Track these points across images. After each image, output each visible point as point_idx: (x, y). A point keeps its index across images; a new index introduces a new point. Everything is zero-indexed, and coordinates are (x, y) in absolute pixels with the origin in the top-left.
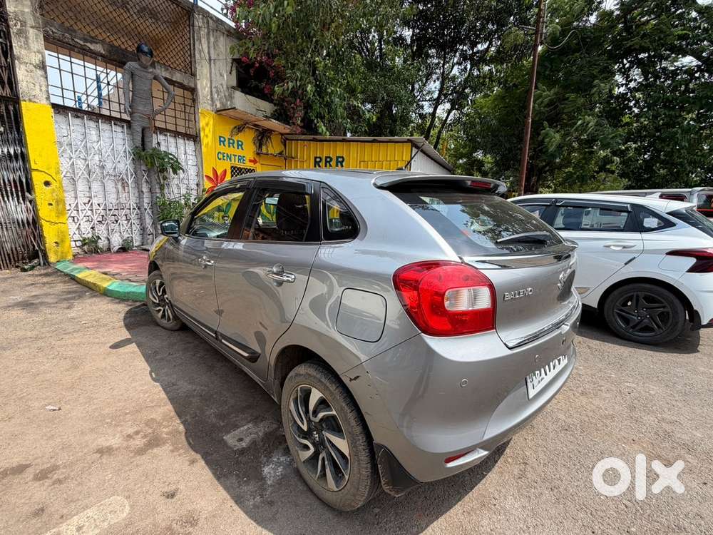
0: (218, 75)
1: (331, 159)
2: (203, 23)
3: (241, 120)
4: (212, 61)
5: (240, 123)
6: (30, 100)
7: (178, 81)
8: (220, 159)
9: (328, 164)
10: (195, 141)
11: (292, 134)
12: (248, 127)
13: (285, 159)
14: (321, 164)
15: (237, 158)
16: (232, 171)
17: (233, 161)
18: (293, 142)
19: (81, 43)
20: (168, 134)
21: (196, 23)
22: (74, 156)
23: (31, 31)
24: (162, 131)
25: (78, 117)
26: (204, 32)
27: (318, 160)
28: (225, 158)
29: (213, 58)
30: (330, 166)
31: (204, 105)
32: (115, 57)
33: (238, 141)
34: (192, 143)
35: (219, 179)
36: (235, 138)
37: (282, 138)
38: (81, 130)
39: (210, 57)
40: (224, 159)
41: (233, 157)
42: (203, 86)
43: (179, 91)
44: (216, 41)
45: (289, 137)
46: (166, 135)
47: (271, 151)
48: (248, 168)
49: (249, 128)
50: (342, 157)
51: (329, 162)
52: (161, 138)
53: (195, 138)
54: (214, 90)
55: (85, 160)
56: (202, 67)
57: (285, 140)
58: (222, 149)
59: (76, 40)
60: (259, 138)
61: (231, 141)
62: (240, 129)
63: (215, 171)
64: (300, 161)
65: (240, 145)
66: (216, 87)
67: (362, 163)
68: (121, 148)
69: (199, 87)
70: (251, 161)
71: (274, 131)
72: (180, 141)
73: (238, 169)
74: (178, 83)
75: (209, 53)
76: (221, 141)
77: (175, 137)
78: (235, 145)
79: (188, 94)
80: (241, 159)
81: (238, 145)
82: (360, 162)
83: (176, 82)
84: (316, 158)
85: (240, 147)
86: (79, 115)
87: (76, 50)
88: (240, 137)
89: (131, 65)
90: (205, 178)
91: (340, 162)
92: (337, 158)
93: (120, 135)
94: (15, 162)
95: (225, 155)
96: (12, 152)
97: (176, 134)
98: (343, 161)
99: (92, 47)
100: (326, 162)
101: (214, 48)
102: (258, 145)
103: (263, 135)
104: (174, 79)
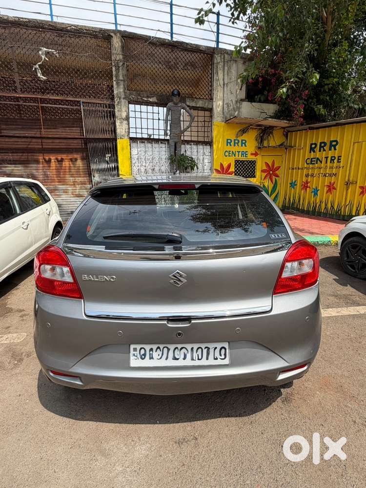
0: (229, 94)
1: (325, 144)
2: (221, 59)
3: (246, 123)
4: (225, 85)
5: (245, 126)
6: (121, 138)
7: (201, 106)
8: (227, 156)
9: (322, 149)
10: (210, 145)
11: (293, 126)
12: (251, 128)
13: (286, 149)
14: (315, 149)
15: (240, 153)
16: (236, 164)
17: (237, 157)
18: (294, 133)
19: (146, 99)
20: (192, 143)
21: (215, 61)
22: (139, 165)
23: (123, 100)
24: (188, 142)
25: (143, 142)
26: (220, 66)
27: (313, 146)
28: (231, 155)
29: (226, 83)
30: (324, 150)
31: (218, 120)
32: (163, 102)
33: (242, 140)
34: (209, 147)
35: (225, 170)
36: (240, 139)
37: (284, 131)
38: (143, 149)
39: (224, 82)
40: (229, 156)
41: (237, 153)
42: (218, 105)
43: (201, 113)
44: (229, 68)
45: (290, 129)
46: (191, 145)
47: (272, 144)
48: (250, 160)
49: (253, 128)
50: (336, 141)
51: (323, 147)
52: (188, 147)
53: (210, 143)
54: (225, 106)
55: (145, 166)
56: (218, 91)
57: (286, 133)
58: (229, 148)
59: (144, 99)
60: (261, 135)
61: (237, 141)
62: (244, 131)
63: (222, 165)
64: (298, 149)
65: (244, 143)
66: (227, 104)
67: (356, 144)
68: (164, 157)
69: (214, 106)
70: (252, 154)
71: (276, 127)
72: (201, 147)
73: (241, 162)
74: (201, 107)
75: (223, 80)
76: (228, 142)
77: (197, 144)
78: (240, 144)
79: (207, 113)
80: (244, 153)
81: (242, 143)
82: (354, 143)
83: (199, 107)
84: (312, 144)
85: (243, 145)
86: (143, 141)
87: (143, 104)
88: (245, 137)
89: (170, 104)
90: (214, 171)
91: (333, 146)
92: (331, 142)
93: (164, 149)
94: (114, 171)
95: (231, 153)
96: (113, 166)
97: (197, 143)
98: (337, 144)
99: (151, 100)
100: (321, 147)
101: (228, 75)
102: (260, 140)
103: (265, 132)
104: (198, 106)
